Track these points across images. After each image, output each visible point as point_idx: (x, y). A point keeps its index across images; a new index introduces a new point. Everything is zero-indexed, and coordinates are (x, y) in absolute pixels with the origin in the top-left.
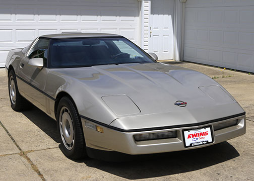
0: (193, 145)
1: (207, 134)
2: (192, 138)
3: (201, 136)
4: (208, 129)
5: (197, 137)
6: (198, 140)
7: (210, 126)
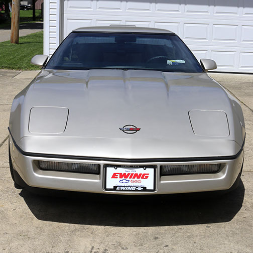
0: (118, 188)
1: (147, 177)
2: (119, 179)
3: (136, 179)
4: (150, 171)
5: (128, 179)
6: (130, 184)
7: (154, 167)
